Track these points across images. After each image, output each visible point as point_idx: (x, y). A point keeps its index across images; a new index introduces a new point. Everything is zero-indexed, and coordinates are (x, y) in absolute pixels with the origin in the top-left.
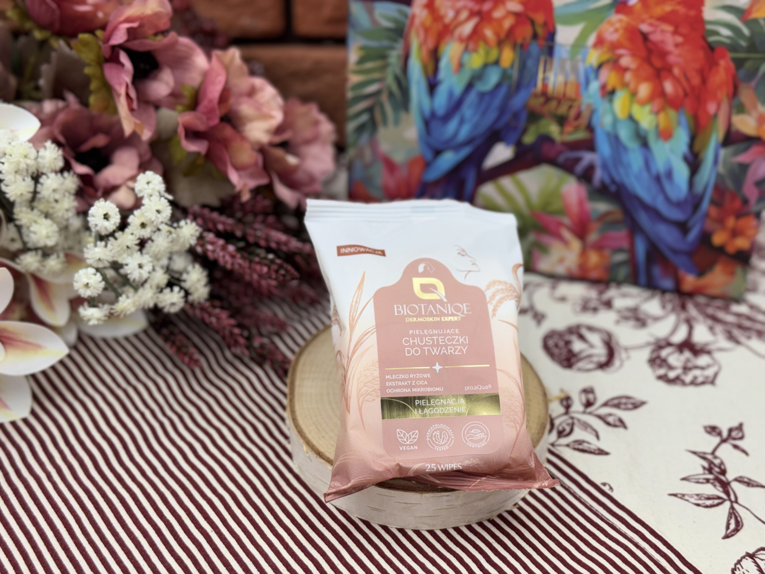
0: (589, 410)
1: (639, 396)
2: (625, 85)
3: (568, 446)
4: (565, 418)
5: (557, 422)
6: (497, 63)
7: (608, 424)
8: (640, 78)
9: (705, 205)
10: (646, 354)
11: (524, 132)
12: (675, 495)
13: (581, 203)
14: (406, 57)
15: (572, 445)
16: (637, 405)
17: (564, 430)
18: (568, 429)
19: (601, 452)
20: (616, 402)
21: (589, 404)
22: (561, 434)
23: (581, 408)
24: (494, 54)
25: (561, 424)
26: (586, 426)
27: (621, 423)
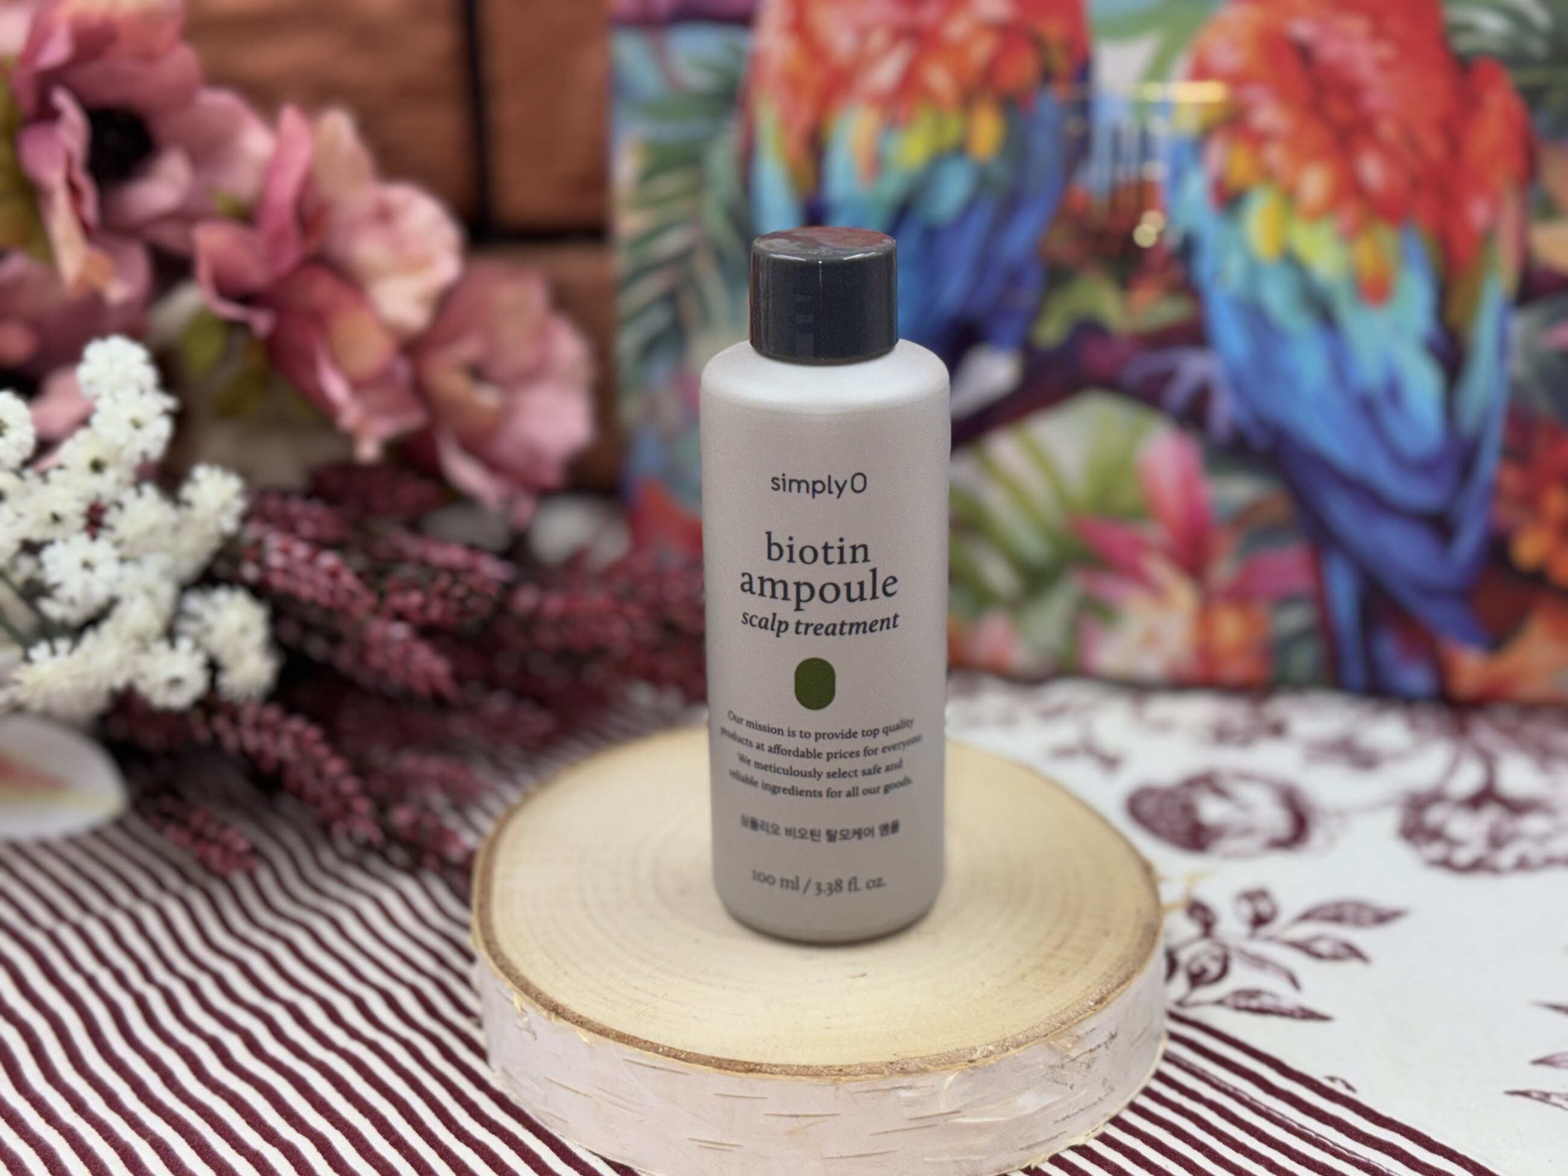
0: (1265, 931)
1: (1385, 900)
2: (1267, 175)
3: (1220, 1002)
4: (1203, 945)
5: (1184, 956)
6: (960, 149)
7: (1319, 956)
8: (1301, 154)
9: (1490, 464)
10: (1390, 820)
11: (1036, 315)
12: (1526, 1094)
13: (1188, 486)
14: (747, 158)
15: (1230, 1001)
16: (1383, 918)
17: (1204, 971)
18: (1214, 968)
19: (1308, 1015)
20: (1330, 913)
21: (1259, 921)
22: (1197, 979)
23: (1243, 929)
24: (953, 128)
25: (1194, 958)
26: (1260, 962)
27: (1353, 952)
